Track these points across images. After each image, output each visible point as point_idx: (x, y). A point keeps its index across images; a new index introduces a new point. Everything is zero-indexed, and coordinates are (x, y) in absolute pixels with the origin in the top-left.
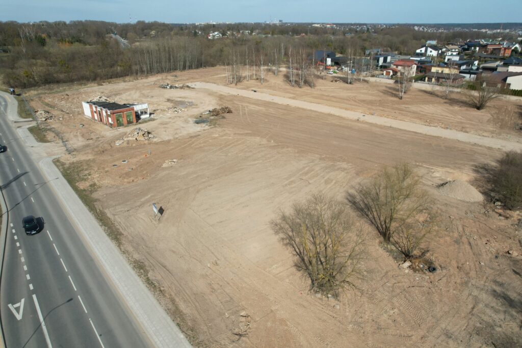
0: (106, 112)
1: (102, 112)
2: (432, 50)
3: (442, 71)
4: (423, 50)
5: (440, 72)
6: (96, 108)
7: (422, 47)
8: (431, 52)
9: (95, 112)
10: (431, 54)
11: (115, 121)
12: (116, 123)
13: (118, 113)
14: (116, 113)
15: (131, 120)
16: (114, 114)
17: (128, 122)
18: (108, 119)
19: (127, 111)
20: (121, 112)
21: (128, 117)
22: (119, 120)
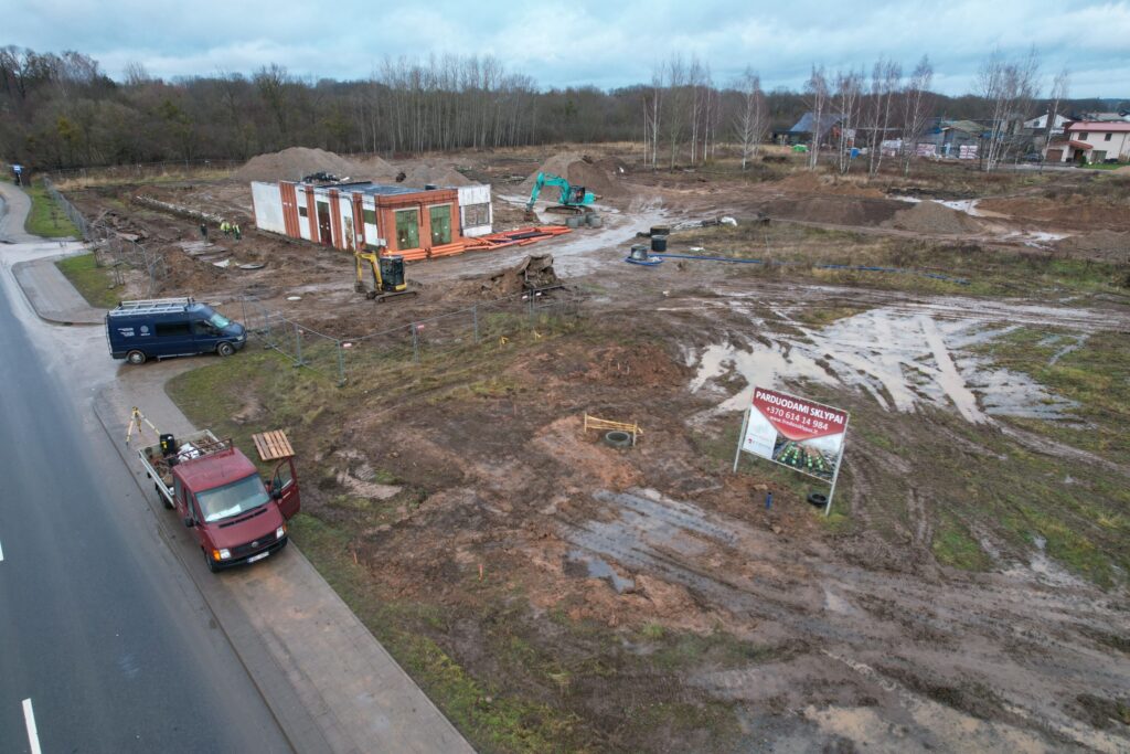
0: (356, 203)
1: (336, 205)
6: (310, 193)
9: (304, 211)
11: (394, 235)
12: (395, 243)
13: (403, 205)
14: (397, 206)
15: (445, 239)
16: (390, 206)
17: (434, 245)
18: (362, 231)
19: (434, 202)
20: (413, 203)
21: (436, 225)
22: (407, 232)
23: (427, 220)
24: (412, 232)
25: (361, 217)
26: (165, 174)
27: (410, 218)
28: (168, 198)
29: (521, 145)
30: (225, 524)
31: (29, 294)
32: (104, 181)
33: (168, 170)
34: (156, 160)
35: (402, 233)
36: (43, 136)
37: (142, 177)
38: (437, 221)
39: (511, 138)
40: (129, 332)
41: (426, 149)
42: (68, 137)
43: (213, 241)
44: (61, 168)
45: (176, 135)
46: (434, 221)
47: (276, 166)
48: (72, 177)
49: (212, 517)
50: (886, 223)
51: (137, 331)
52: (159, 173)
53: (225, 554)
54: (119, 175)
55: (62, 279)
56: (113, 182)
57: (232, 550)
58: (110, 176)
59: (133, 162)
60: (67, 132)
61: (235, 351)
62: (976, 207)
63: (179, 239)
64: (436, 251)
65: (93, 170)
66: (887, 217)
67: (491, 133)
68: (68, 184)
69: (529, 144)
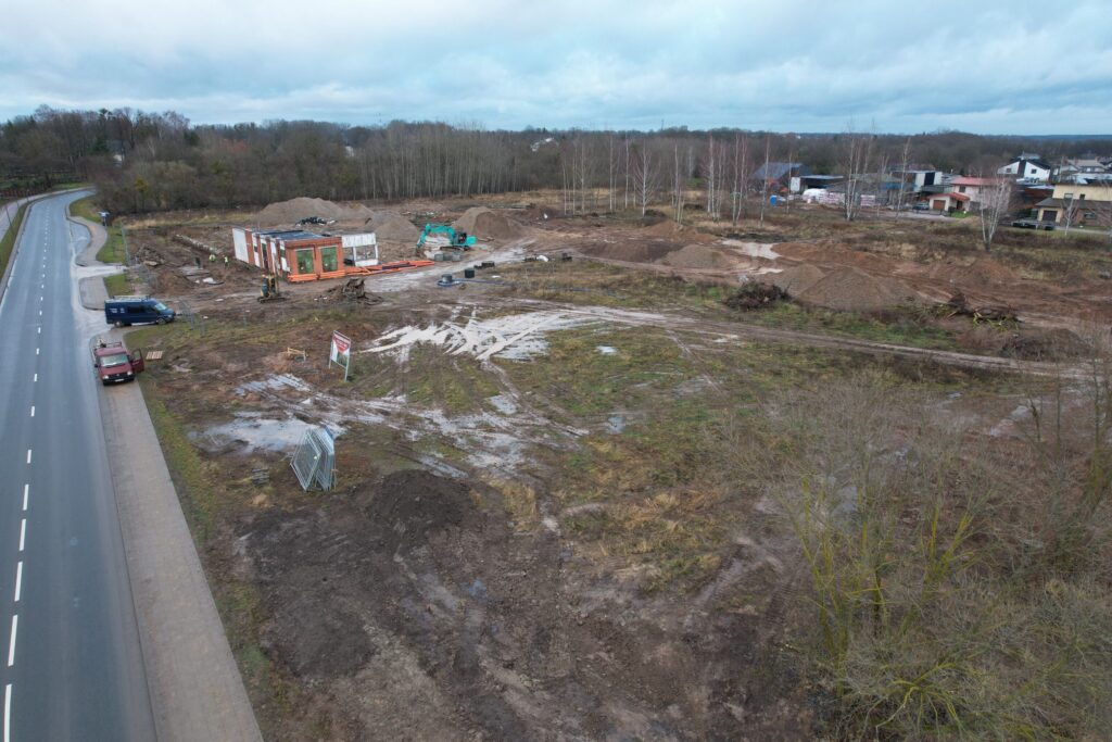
0: (278, 245)
1: (269, 246)
2: (1034, 167)
3: (1082, 196)
4: (1015, 166)
5: (1077, 197)
6: (258, 238)
7: (1012, 161)
8: (1034, 171)
9: (256, 249)
10: (1035, 176)
11: (296, 265)
12: (296, 270)
13: (302, 247)
14: (297, 247)
15: (333, 268)
16: (293, 248)
17: (325, 270)
18: (280, 262)
19: (324, 245)
20: (309, 246)
21: (326, 259)
22: (305, 263)
23: (319, 256)
24: (308, 263)
25: (280, 254)
26: (206, 217)
27: (306, 254)
28: (196, 236)
29: (502, 191)
30: (108, 367)
31: (82, 294)
32: (162, 222)
33: (209, 214)
34: (203, 206)
35: (301, 264)
36: (125, 190)
37: (190, 218)
38: (325, 257)
39: (493, 186)
40: (114, 311)
41: (417, 196)
42: (142, 191)
43: (204, 267)
44: (135, 212)
45: (219, 187)
46: (324, 257)
47: (284, 212)
48: (142, 219)
49: (105, 365)
50: (658, 261)
51: (119, 310)
52: (202, 217)
53: (107, 377)
54: (174, 217)
55: (103, 287)
56: (169, 223)
57: (110, 376)
58: (167, 219)
59: (186, 207)
60: (141, 187)
61: (167, 323)
62: (772, 249)
63: (184, 265)
64: (323, 275)
65: (158, 214)
66: (660, 257)
67: (474, 182)
68: (137, 225)
69: (510, 190)
